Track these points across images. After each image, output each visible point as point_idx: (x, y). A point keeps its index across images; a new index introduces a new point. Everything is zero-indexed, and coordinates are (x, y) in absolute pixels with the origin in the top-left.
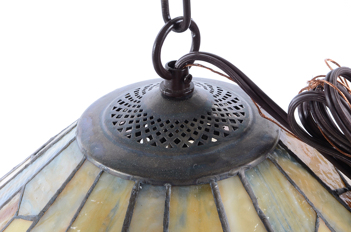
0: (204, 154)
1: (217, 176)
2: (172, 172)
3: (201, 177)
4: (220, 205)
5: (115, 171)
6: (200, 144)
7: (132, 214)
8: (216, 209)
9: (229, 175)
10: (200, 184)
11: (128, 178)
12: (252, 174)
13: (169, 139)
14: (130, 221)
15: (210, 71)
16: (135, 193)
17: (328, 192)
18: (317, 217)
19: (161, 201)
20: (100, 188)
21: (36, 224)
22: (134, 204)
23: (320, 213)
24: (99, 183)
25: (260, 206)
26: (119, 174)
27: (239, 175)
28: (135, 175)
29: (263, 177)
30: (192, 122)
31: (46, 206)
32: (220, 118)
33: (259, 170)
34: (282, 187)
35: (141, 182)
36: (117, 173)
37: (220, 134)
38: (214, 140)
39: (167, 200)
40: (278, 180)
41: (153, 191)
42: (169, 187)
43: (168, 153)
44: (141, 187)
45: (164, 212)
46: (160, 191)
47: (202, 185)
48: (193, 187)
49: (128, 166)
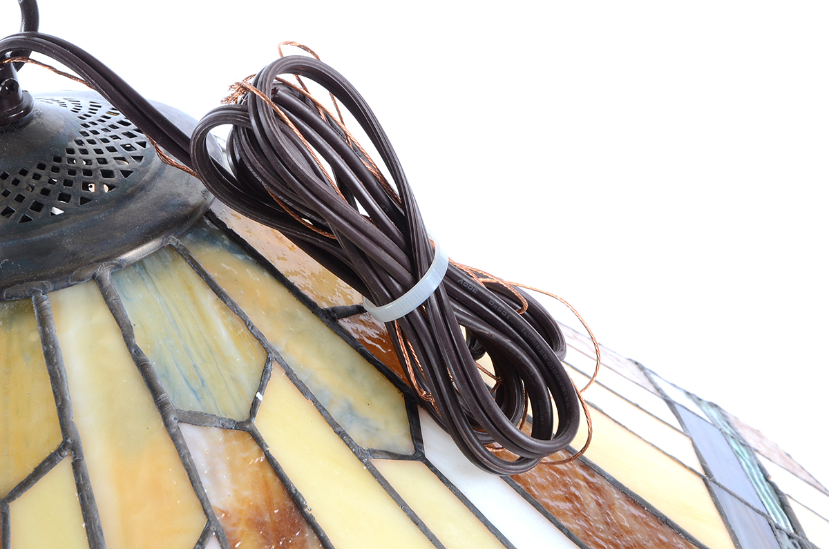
0: (29, 239)
1: (47, 283)
3: (12, 285)
4: (50, 341)
6: (25, 219)
9: (74, 280)
10: (11, 298)
12: (129, 276)
15: (50, 71)
17: (310, 312)
18: (268, 360)
23: (277, 353)
25: (139, 341)
27: (97, 280)
29: (153, 283)
30: (15, 176)
32: (80, 168)
33: (146, 270)
34: (196, 302)
37: (72, 199)
38: (57, 211)
40: (190, 288)
47: (15, 300)
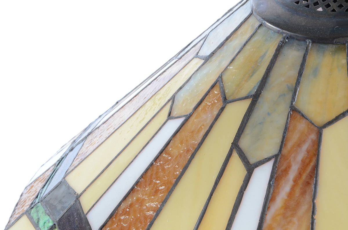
2: (315, 30)
3: (338, 38)
5: (269, 25)
7: (275, 62)
8: (347, 66)
10: (337, 43)
11: (278, 32)
13: (322, 3)
14: (273, 66)
16: (281, 45)
19: (300, 54)
20: (255, 38)
21: (206, 63)
22: (278, 54)
24: (256, 34)
26: (272, 27)
28: (284, 29)
31: (215, 49)
35: (288, 36)
36: (271, 27)
39: (305, 53)
41: (296, 44)
42: (309, 42)
43: (317, 14)
44: (287, 40)
45: (301, 63)
46: (301, 45)
48: (331, 46)
49: (281, 22)
